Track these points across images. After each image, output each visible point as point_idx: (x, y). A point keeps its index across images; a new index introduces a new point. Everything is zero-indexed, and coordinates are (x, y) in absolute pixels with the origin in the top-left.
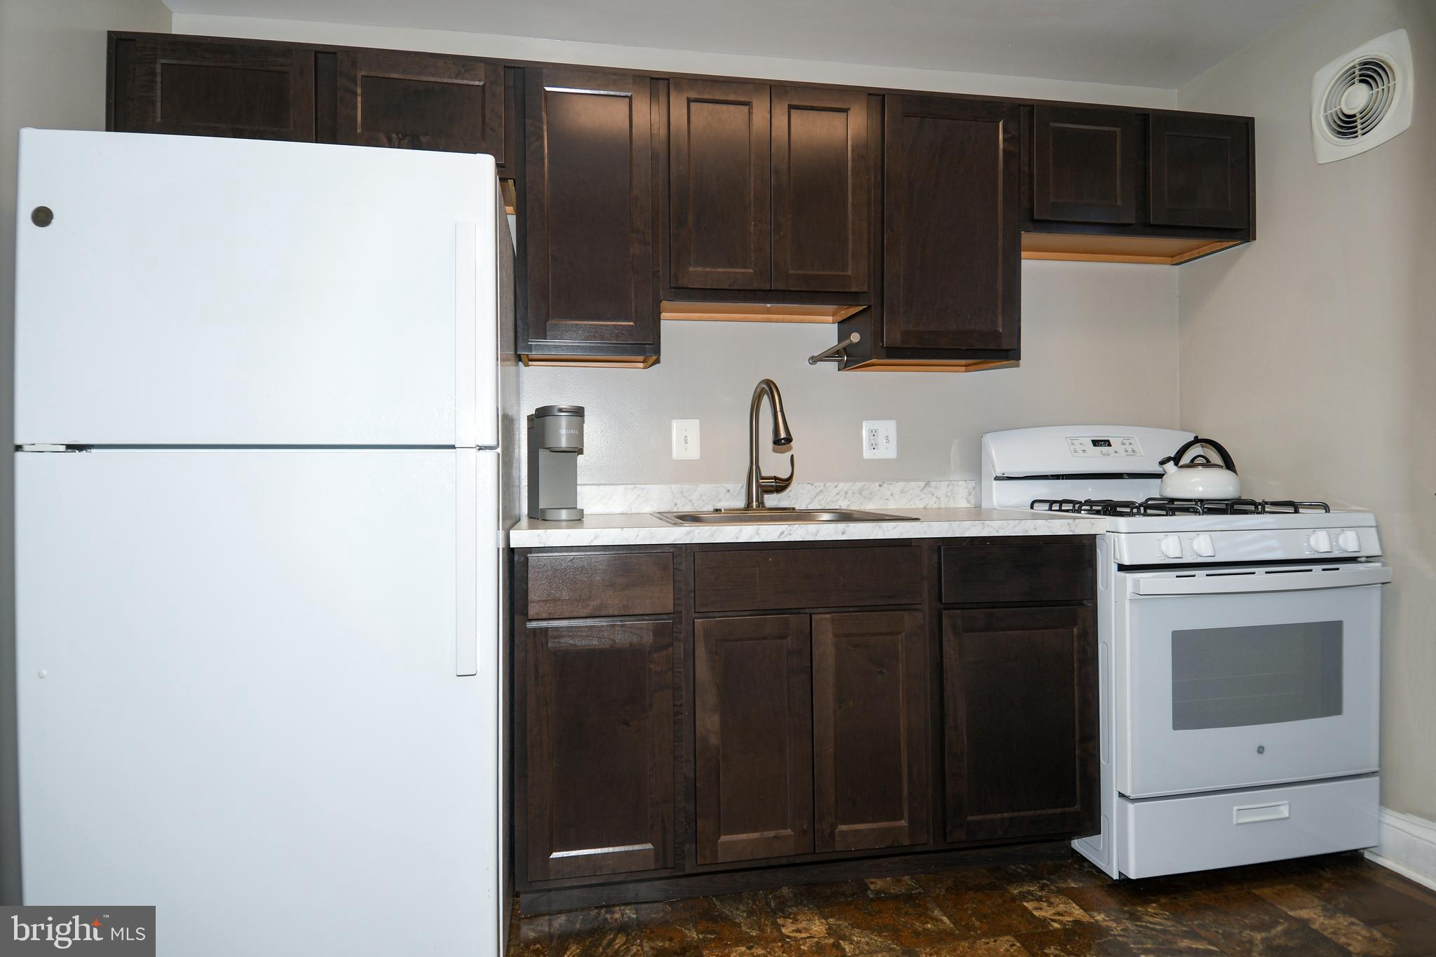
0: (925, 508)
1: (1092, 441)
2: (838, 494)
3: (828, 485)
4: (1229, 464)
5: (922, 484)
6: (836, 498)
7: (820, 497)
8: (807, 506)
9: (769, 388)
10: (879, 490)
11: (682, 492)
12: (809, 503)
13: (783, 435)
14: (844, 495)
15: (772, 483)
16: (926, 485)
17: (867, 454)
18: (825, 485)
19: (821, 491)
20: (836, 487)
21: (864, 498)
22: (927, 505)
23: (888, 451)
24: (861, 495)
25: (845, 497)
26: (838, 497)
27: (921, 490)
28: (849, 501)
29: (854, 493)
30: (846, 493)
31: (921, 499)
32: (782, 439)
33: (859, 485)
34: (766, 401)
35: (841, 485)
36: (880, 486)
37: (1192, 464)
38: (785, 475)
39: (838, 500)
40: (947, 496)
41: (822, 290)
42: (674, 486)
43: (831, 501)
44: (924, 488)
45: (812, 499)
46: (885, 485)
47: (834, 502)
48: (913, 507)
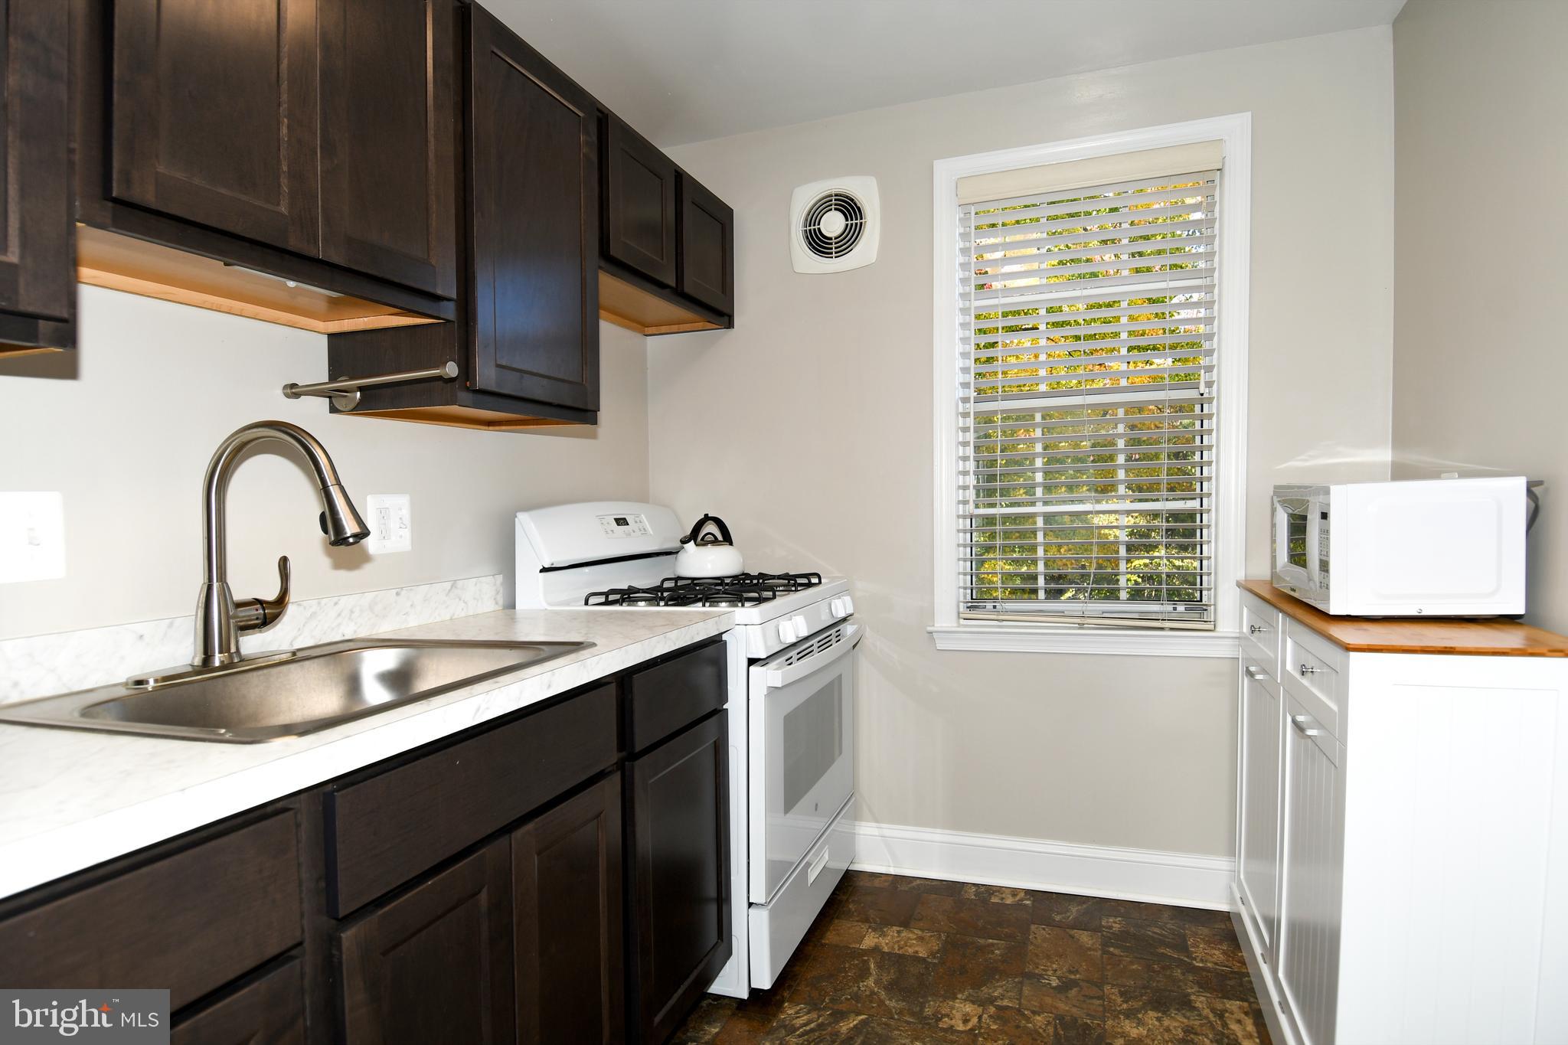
0: (451, 619)
1: (615, 519)
2: (339, 615)
3: (324, 601)
8: (291, 644)
10: (395, 602)
12: (295, 638)
13: (350, 528)
14: (348, 616)
15: (256, 612)
16: (452, 586)
18: (319, 603)
19: (314, 615)
20: (336, 604)
21: (377, 616)
22: (454, 614)
23: (404, 539)
24: (372, 613)
25: (350, 619)
28: (356, 623)
29: (361, 611)
30: (352, 612)
31: (447, 607)
32: (349, 537)
33: (369, 596)
35: (343, 600)
36: (398, 594)
37: (704, 543)
39: (339, 625)
40: (475, 599)
44: (450, 591)
45: (299, 629)
46: (404, 592)
47: (333, 629)
48: (438, 619)
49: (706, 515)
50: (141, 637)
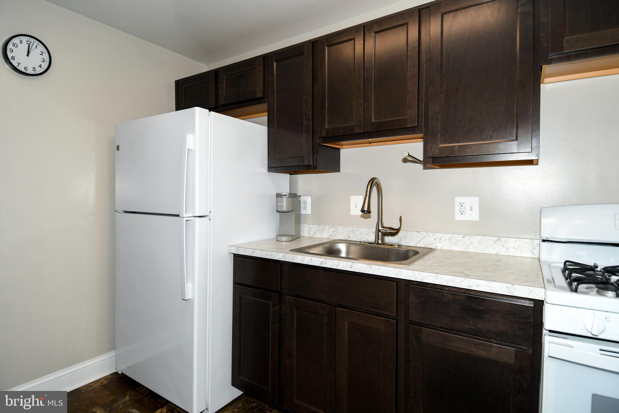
0: (497, 254)
2: (435, 239)
3: (429, 233)
5: (496, 238)
6: (433, 242)
7: (424, 240)
8: (416, 245)
10: (462, 240)
11: (352, 231)
12: (418, 243)
14: (439, 241)
15: (390, 231)
16: (498, 240)
17: (458, 217)
18: (427, 234)
19: (424, 237)
20: (434, 235)
21: (452, 243)
22: (498, 252)
23: (473, 215)
24: (451, 242)
25: (439, 242)
26: (435, 241)
27: (494, 243)
29: (445, 240)
30: (440, 239)
31: (493, 248)
32: (365, 211)
33: (449, 235)
35: (437, 235)
36: (463, 237)
38: (396, 227)
39: (435, 243)
40: (514, 248)
41: (390, 129)
42: (349, 228)
43: (430, 243)
44: (496, 241)
45: (419, 241)
46: (467, 237)
47: (432, 244)
48: (487, 252)
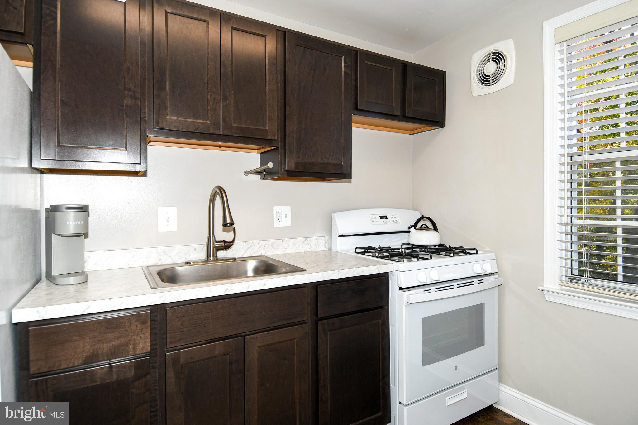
0: (305, 252)
1: (380, 216)
2: (260, 247)
3: (254, 242)
4: (435, 229)
5: (304, 239)
6: (259, 250)
7: (250, 249)
9: (220, 191)
10: (282, 244)
11: (165, 252)
12: (244, 253)
13: (228, 221)
14: (263, 248)
15: (222, 244)
16: (305, 240)
17: (276, 224)
18: (253, 243)
19: (251, 246)
20: (259, 243)
21: (274, 248)
22: (306, 250)
23: (286, 222)
24: (273, 247)
25: (264, 249)
26: (260, 249)
27: (303, 243)
28: (266, 250)
29: (268, 246)
30: (265, 246)
31: (303, 247)
32: (228, 224)
33: (271, 242)
34: (218, 199)
35: (262, 242)
36: (282, 241)
37: (421, 229)
38: (230, 240)
39: (260, 250)
40: (315, 245)
41: (251, 137)
42: (159, 249)
43: (256, 251)
45: (246, 251)
46: (285, 241)
47: (257, 252)
48: (299, 251)
49: (423, 216)
50: (196, 249)
